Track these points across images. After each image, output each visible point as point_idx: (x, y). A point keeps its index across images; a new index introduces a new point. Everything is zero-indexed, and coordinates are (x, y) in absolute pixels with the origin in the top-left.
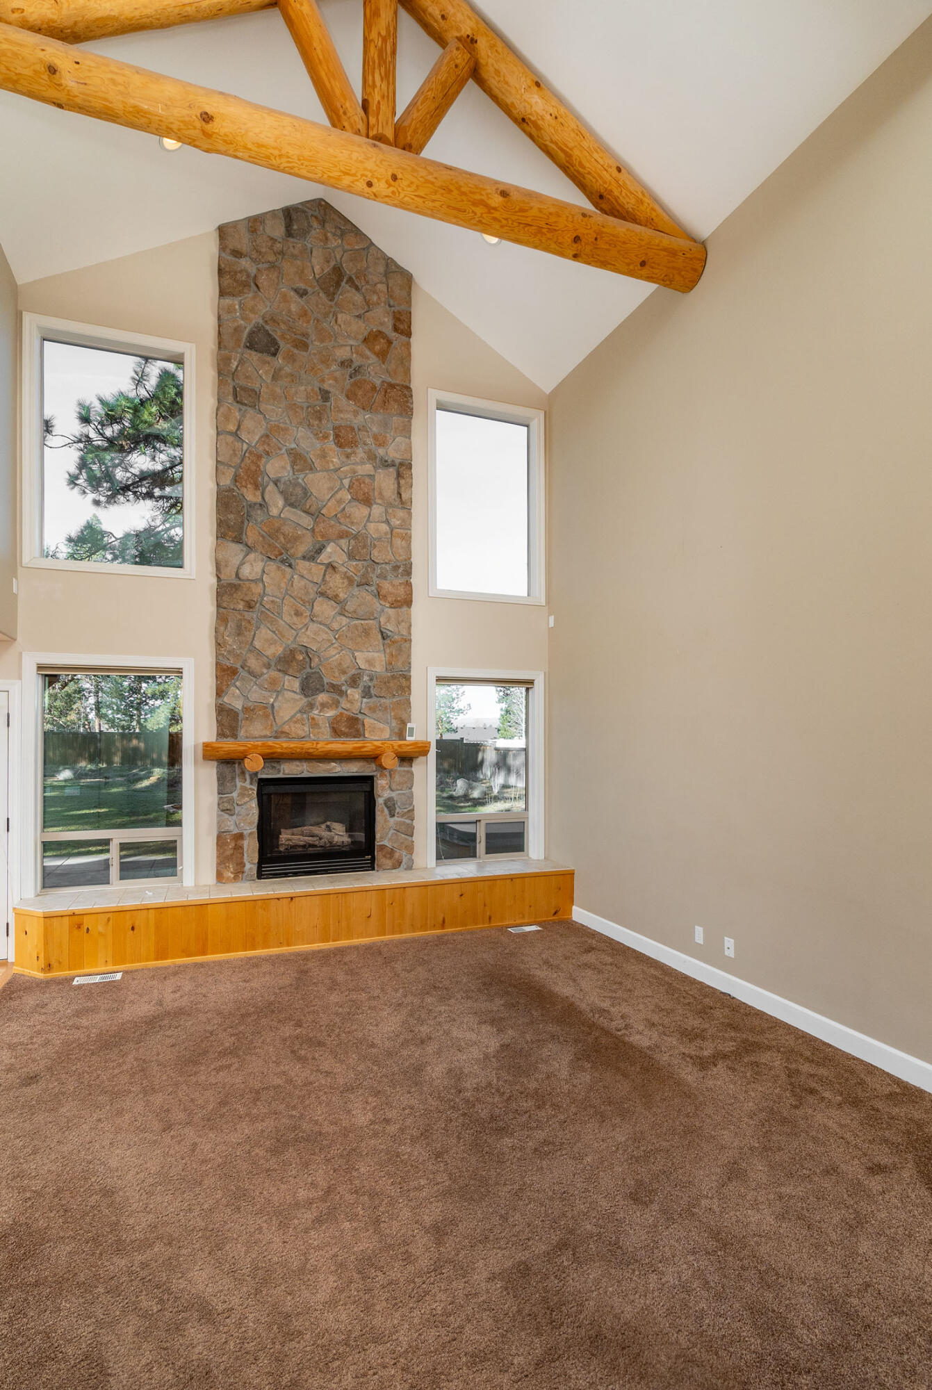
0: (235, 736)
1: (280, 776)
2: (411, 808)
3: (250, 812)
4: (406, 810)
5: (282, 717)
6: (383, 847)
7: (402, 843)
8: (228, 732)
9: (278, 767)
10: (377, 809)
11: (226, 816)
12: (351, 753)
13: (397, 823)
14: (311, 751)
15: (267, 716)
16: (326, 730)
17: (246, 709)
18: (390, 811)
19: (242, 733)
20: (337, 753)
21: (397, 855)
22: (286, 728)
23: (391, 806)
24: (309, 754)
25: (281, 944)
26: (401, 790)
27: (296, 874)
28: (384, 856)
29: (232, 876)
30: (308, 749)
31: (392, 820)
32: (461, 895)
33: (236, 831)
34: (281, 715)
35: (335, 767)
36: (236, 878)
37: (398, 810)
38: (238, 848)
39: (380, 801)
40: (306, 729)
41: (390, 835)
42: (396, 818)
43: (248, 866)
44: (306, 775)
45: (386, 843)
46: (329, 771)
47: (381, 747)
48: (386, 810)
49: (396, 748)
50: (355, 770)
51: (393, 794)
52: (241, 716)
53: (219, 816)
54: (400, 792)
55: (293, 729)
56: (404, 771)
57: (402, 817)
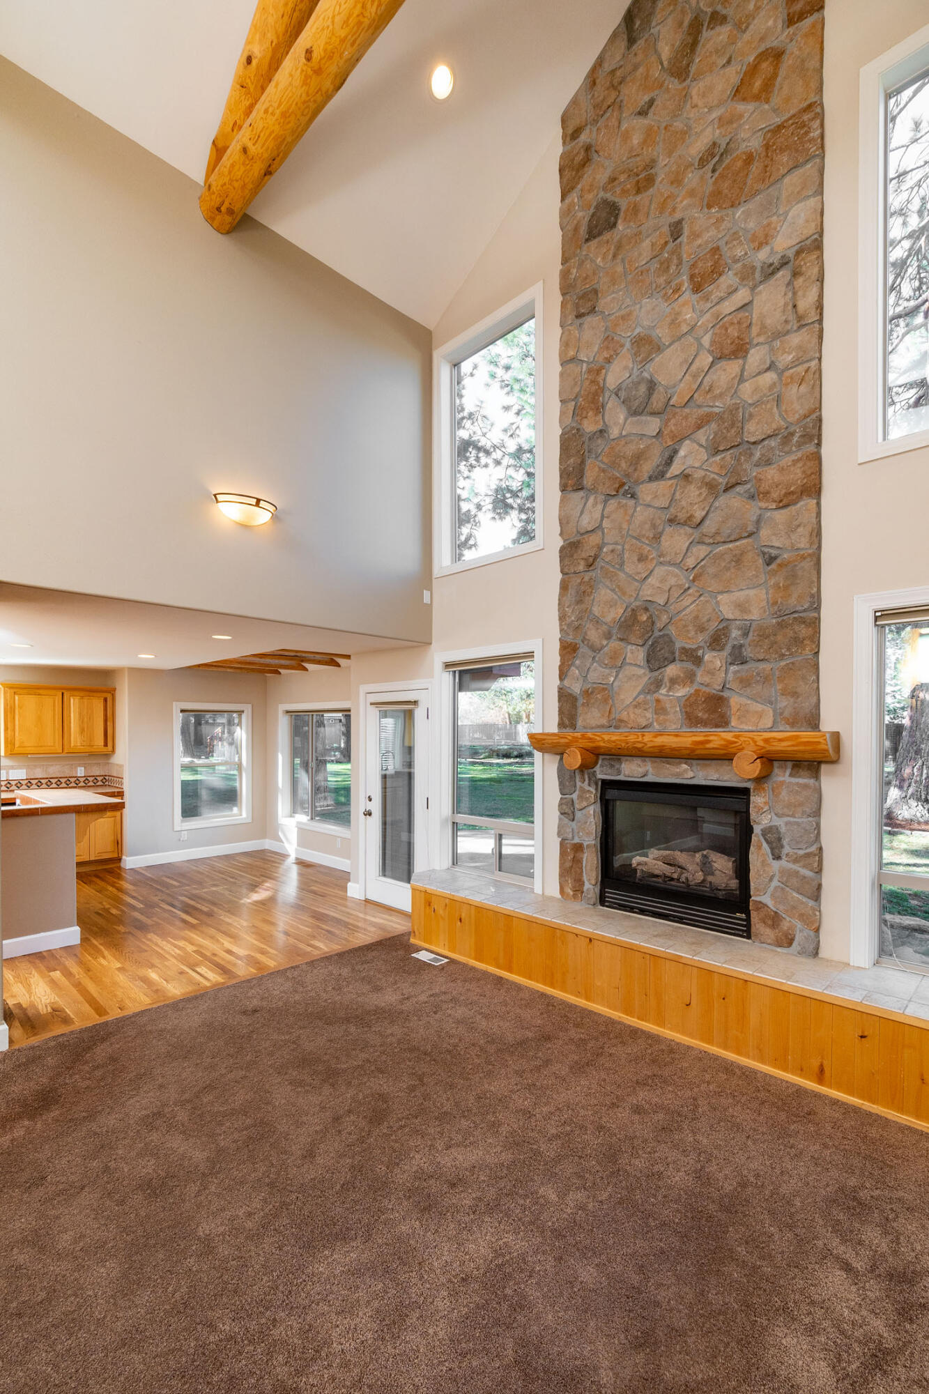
0: (573, 726)
1: (621, 778)
2: (813, 849)
3: (590, 816)
4: (801, 852)
5: (623, 700)
6: (762, 907)
7: (794, 908)
8: (567, 722)
9: (617, 766)
10: (754, 838)
11: (566, 821)
12: (693, 750)
13: (783, 872)
14: (639, 746)
15: (605, 700)
16: (675, 718)
17: (587, 693)
18: (772, 849)
19: (580, 723)
20: (673, 749)
21: (785, 925)
22: (624, 715)
23: (774, 840)
24: (639, 749)
25: (578, 994)
26: (793, 816)
27: (642, 912)
28: (765, 920)
29: (571, 893)
30: (634, 743)
31: (776, 865)
32: (862, 1037)
33: (576, 840)
34: (622, 697)
35: (686, 771)
36: (575, 896)
37: (787, 849)
38: (577, 861)
39: (757, 829)
40: (649, 715)
41: (772, 888)
42: (783, 863)
43: (587, 886)
44: (650, 778)
45: (766, 899)
46: (678, 775)
47: (734, 742)
48: (765, 845)
49: (761, 743)
50: (715, 776)
51: (779, 822)
52: (581, 701)
53: (560, 819)
54: (792, 819)
55: (632, 716)
56: (798, 784)
57: (796, 861)
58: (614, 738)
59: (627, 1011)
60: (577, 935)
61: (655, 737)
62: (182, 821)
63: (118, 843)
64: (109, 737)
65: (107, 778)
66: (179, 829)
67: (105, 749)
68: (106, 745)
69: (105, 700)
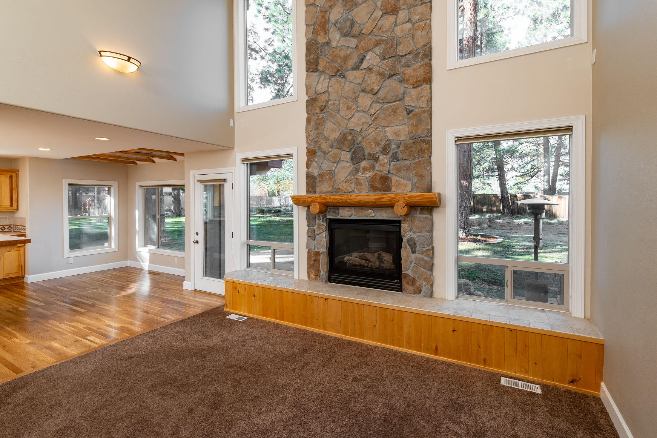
0: (314, 192)
1: (339, 217)
2: (430, 247)
3: (323, 238)
4: (424, 249)
5: (340, 179)
6: (407, 276)
7: (422, 275)
8: (311, 190)
9: (337, 212)
10: (403, 244)
11: (311, 240)
12: (375, 203)
13: (416, 259)
14: (349, 201)
15: (331, 179)
16: (365, 187)
17: (321, 175)
18: (411, 248)
19: (318, 190)
20: (365, 202)
21: (418, 284)
22: (340, 186)
23: (413, 244)
24: (349, 203)
25: (319, 328)
26: (421, 232)
27: (350, 284)
28: (408, 283)
29: (314, 277)
30: (346, 200)
31: (413, 256)
32: (454, 331)
33: (316, 250)
34: (339, 177)
35: (371, 213)
36: (316, 279)
37: (418, 248)
38: (317, 261)
39: (405, 239)
40: (353, 186)
41: (412, 267)
42: (417, 255)
43: (322, 273)
44: (353, 217)
45: (409, 272)
46: (367, 215)
47: (395, 198)
48: (408, 247)
49: (407, 198)
50: (385, 215)
51: (415, 236)
52: (318, 179)
53: (307, 240)
54: (420, 234)
55: (344, 186)
56: (422, 217)
57: (422, 253)
58: (336, 197)
59: (346, 333)
60: (318, 297)
61: (357, 196)
62: (70, 252)
63: (22, 267)
64: (14, 200)
65: (12, 226)
66: (68, 256)
67: (11, 208)
68: (11, 205)
69: (11, 177)
